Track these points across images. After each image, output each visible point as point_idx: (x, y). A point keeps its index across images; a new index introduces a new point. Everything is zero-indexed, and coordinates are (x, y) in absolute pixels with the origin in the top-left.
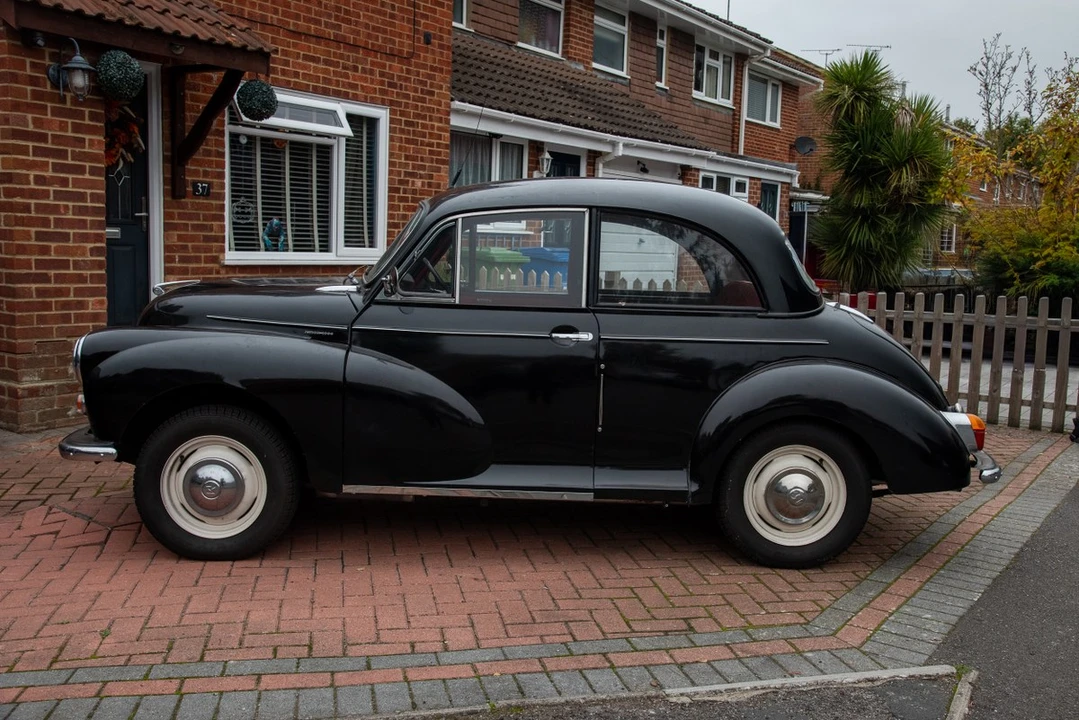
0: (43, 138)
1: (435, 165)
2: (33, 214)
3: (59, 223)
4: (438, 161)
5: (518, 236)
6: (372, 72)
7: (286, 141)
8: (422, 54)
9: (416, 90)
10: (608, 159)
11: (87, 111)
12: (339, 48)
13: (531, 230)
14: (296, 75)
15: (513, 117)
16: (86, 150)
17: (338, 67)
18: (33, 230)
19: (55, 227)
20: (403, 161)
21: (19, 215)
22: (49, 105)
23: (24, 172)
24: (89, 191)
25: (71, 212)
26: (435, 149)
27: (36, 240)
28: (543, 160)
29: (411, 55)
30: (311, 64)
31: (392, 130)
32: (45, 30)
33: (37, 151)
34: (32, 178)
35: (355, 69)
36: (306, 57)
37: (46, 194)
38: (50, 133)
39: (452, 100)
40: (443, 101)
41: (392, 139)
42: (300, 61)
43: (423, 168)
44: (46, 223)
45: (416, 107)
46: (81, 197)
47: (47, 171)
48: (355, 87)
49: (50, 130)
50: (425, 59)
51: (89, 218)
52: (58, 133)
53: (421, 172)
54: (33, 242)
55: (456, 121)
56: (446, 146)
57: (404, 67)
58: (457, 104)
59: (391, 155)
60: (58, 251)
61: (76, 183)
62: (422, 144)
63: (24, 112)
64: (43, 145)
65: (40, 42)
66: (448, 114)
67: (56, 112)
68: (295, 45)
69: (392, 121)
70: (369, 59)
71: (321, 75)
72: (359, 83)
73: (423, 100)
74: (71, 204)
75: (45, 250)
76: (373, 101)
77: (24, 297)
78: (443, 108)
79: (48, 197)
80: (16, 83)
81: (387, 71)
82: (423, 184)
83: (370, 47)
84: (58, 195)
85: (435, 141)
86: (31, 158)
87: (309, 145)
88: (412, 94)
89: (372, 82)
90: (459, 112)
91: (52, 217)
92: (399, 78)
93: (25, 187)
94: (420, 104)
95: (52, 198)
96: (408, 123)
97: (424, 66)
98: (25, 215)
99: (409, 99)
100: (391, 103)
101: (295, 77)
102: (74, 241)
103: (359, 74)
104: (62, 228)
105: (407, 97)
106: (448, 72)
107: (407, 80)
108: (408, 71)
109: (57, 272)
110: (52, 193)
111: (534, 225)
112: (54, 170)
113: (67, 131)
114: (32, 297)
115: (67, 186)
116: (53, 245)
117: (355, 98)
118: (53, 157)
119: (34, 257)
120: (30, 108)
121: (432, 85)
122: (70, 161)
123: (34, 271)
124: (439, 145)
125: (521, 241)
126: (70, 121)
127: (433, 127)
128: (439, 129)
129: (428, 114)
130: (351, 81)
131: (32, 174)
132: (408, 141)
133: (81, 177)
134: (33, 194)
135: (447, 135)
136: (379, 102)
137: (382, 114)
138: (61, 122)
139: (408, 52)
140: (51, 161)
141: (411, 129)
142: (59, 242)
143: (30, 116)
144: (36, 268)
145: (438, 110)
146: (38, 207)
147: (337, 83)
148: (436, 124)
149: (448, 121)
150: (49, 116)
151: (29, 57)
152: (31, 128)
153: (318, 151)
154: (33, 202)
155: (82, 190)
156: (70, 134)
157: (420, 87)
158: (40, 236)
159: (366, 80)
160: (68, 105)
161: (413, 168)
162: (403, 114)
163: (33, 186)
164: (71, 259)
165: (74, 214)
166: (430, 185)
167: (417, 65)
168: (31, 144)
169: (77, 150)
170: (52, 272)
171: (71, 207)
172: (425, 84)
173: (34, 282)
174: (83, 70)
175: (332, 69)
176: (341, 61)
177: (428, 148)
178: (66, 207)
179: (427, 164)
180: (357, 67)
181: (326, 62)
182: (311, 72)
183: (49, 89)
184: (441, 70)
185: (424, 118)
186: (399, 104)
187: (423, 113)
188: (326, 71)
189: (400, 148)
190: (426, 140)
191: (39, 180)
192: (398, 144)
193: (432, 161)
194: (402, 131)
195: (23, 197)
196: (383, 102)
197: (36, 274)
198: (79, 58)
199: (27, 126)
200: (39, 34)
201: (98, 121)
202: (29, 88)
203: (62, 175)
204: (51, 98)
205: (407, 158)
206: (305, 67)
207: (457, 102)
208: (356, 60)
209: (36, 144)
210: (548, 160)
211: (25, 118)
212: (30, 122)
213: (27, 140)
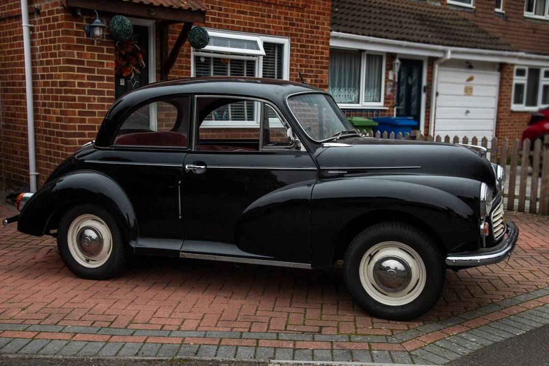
0: (82, 63)
1: (319, 69)
2: (77, 102)
3: (90, 106)
4: (321, 67)
5: (378, 111)
6: (279, 18)
7: (228, 59)
8: (311, 5)
9: (307, 27)
10: (442, 61)
11: (105, 48)
12: (259, 5)
13: (387, 107)
14: (233, 22)
15: (372, 39)
16: (105, 68)
17: (258, 16)
18: (77, 110)
19: (88, 108)
20: (299, 68)
21: (70, 102)
22: (85, 45)
23: (73, 80)
24: (106, 90)
25: (96, 101)
26: (319, 60)
27: (78, 115)
28: (394, 64)
29: (304, 6)
30: (242, 15)
31: (291, 50)
32: (81, 7)
33: (79, 70)
34: (76, 83)
35: (269, 16)
36: (239, 12)
37: (83, 92)
38: (86, 60)
39: (331, 31)
40: (325, 32)
41: (291, 55)
42: (235, 14)
43: (312, 71)
44: (83, 106)
45: (308, 36)
46: (102, 93)
47: (85, 80)
48: (269, 27)
49: (86, 59)
50: (314, 8)
51: (106, 104)
52: (90, 60)
53: (311, 74)
54: (77, 116)
55: (333, 43)
56: (327, 58)
57: (300, 14)
58: (334, 33)
59: (291, 65)
60: (89, 121)
61: (100, 86)
62: (311, 57)
63: (72, 50)
64: (82, 66)
65: (79, 14)
66: (328, 39)
67: (89, 49)
68: (232, 6)
69: (292, 45)
70: (278, 10)
71: (248, 21)
72: (271, 24)
73: (312, 32)
74: (96, 97)
75: (83, 121)
76: (280, 35)
77: (72, 145)
78: (325, 36)
79: (85, 93)
80: (69, 35)
81: (289, 16)
82: (312, 81)
83: (278, 3)
84: (90, 92)
85: (320, 56)
86: (76, 73)
87: (242, 61)
88: (305, 29)
89: (279, 23)
90: (335, 38)
91: (86, 103)
92: (297, 20)
93: (73, 88)
94: (310, 34)
95: (87, 94)
96: (301, 46)
97: (313, 12)
98: (73, 102)
99: (303, 32)
100: (292, 35)
101: (232, 23)
102: (98, 116)
103: (271, 19)
104: (92, 109)
105: (302, 31)
106: (328, 14)
107: (301, 21)
108: (302, 16)
109: (89, 132)
110: (87, 91)
111: (389, 103)
112: (88, 79)
113: (95, 59)
114: (76, 145)
115: (94, 87)
116: (87, 118)
117: (269, 34)
118: (88, 73)
119: (77, 124)
120: (75, 47)
121: (318, 23)
122: (96, 74)
123: (77, 131)
124: (322, 58)
125: (380, 113)
126: (96, 53)
127: (318, 47)
128: (322, 48)
129: (315, 40)
130: (266, 23)
131: (77, 81)
132: (302, 56)
133: (102, 82)
134: (77, 92)
135: (328, 52)
136: (284, 34)
137: (286, 42)
138: (92, 54)
139: (302, 5)
140: (86, 74)
141: (304, 49)
142: (91, 116)
143: (75, 52)
144: (79, 130)
145: (322, 38)
146: (80, 99)
147: (258, 25)
148: (320, 46)
149: (328, 44)
150: (85, 52)
151: (75, 21)
152: (76, 58)
153: (247, 64)
154: (77, 96)
155: (102, 89)
156: (96, 60)
157: (310, 25)
158: (80, 113)
159: (275, 22)
160: (96, 45)
161: (305, 71)
162: (298, 41)
163: (77, 88)
164: (97, 125)
165: (98, 102)
166: (316, 81)
167: (308, 12)
168: (76, 66)
169: (100, 68)
170: (87, 132)
171: (96, 98)
172: (313, 22)
173: (77, 137)
174: (100, 26)
175: (254, 17)
176: (260, 13)
177: (315, 60)
178: (94, 98)
179: (314, 69)
180: (270, 15)
181: (251, 14)
182: (242, 20)
183: (85, 37)
184: (324, 14)
185: (313, 42)
186: (297, 35)
187: (311, 40)
188: (250, 19)
189: (297, 61)
190: (314, 55)
191: (80, 84)
192: (295, 58)
193: (317, 67)
194: (298, 51)
195: (72, 93)
196: (286, 35)
197: (78, 133)
198: (98, 20)
199: (74, 57)
200: (78, 9)
201: (111, 53)
202: (75, 37)
203: (92, 82)
204: (87, 42)
205: (301, 66)
206: (238, 17)
207: (334, 32)
208: (270, 11)
209: (79, 66)
210: (398, 64)
211: (73, 53)
212: (76, 55)
213: (74, 64)
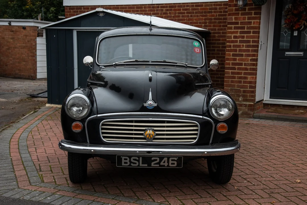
0: (237, 23)
2: (232, 48)
3: (240, 51)
11: (253, 12)
16: (252, 25)
18: (232, 53)
22: (240, 12)
23: (230, 35)
24: (251, 40)
25: (245, 47)
27: (232, 56)
37: (236, 42)
38: (240, 21)
44: (236, 51)
46: (249, 42)
49: (240, 20)
51: (251, 49)
52: (242, 21)
54: (231, 57)
60: (239, 60)
61: (247, 37)
64: (237, 26)
67: (242, 14)
74: (245, 44)
75: (235, 60)
77: (227, 74)
84: (241, 42)
86: (233, 30)
91: (238, 49)
95: (238, 42)
98: (229, 48)
102: (245, 57)
104: (241, 52)
109: (238, 67)
112: (240, 33)
114: (229, 74)
115: (244, 38)
116: (238, 58)
119: (231, 62)
120: (234, 14)
122: (246, 30)
123: (231, 66)
126: (247, 16)
131: (233, 35)
133: (249, 35)
134: (233, 42)
138: (244, 17)
140: (239, 30)
142: (240, 57)
143: (233, 17)
144: (232, 65)
146: (234, 46)
150: (240, 16)
152: (234, 21)
154: (232, 44)
155: (249, 39)
156: (247, 21)
158: (233, 55)
160: (247, 11)
163: (233, 39)
164: (243, 62)
165: (245, 48)
168: (233, 26)
169: (249, 26)
170: (237, 67)
171: (245, 45)
173: (231, 70)
178: (243, 45)
191: (235, 37)
195: (229, 43)
197: (231, 67)
202: (234, 8)
203: (243, 35)
204: (241, 10)
209: (235, 26)
211: (232, 18)
212: (234, 18)
213: (232, 25)
